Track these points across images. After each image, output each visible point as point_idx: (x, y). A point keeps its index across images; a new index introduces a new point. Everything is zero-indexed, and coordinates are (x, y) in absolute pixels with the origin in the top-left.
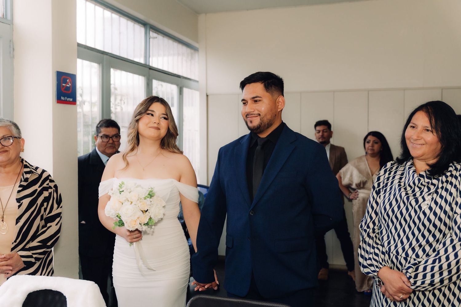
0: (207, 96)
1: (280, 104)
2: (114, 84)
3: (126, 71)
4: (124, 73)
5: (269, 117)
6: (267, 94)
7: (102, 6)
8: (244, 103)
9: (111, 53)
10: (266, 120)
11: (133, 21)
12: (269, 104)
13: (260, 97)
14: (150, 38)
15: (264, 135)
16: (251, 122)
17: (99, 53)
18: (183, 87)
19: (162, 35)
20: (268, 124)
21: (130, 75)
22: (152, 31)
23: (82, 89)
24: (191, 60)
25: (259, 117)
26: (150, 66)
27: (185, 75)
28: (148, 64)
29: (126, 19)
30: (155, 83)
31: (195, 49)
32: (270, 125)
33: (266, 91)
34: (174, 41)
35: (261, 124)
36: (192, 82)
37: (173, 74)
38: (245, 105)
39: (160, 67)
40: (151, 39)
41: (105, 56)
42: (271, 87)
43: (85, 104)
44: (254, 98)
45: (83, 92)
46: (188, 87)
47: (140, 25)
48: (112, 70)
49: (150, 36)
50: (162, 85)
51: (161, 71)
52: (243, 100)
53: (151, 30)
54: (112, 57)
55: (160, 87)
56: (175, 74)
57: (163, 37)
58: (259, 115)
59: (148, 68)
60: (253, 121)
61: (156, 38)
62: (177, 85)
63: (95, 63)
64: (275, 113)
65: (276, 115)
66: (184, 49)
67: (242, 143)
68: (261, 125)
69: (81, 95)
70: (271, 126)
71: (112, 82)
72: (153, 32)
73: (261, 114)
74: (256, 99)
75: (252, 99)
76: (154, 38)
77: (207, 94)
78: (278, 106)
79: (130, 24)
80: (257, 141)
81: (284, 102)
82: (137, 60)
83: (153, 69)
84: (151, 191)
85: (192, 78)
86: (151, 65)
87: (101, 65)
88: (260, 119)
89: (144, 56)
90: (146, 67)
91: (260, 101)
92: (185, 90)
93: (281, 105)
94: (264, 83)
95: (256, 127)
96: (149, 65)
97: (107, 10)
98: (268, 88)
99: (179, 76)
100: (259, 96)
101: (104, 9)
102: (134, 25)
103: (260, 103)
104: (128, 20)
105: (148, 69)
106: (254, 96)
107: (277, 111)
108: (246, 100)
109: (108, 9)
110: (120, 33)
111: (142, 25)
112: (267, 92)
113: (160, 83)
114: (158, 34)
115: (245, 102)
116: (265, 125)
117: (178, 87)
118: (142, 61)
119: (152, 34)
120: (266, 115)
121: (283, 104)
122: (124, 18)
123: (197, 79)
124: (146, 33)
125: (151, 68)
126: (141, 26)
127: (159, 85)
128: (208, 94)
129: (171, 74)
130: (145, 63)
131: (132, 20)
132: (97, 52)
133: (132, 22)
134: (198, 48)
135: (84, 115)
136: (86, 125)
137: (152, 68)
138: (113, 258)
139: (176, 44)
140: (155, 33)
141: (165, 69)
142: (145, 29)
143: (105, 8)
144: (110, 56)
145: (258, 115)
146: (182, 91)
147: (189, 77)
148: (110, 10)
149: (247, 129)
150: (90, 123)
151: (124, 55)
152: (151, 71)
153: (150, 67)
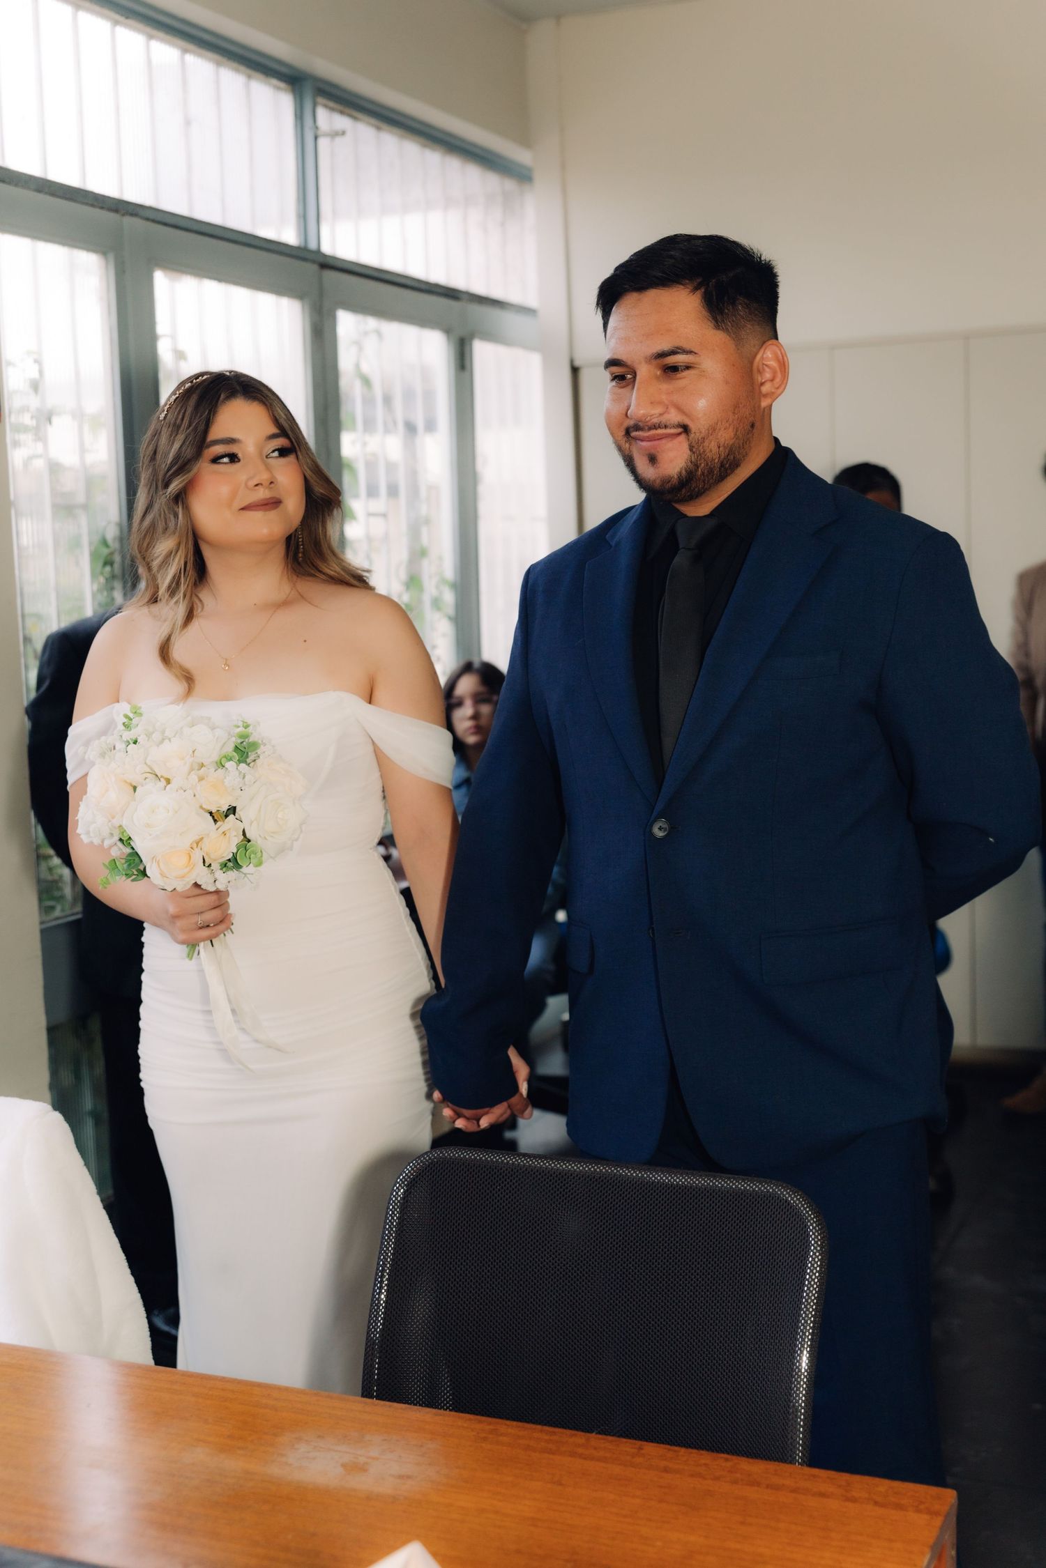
0: (575, 371)
1: (768, 375)
2: (173, 337)
3: (220, 279)
4: (212, 288)
5: (726, 436)
6: (717, 338)
7: (106, 12)
8: (619, 378)
9: (150, 208)
10: (713, 449)
11: (242, 68)
12: (727, 383)
13: (690, 352)
14: (316, 138)
15: (702, 508)
16: (653, 459)
17: (102, 208)
18: (472, 336)
19: (373, 121)
20: (722, 465)
21: (240, 296)
22: (326, 106)
23: (36, 361)
24: (503, 224)
25: (683, 437)
26: (325, 256)
27: (479, 289)
28: (312, 245)
29: (210, 60)
30: (347, 324)
31: (521, 175)
32: (728, 465)
33: (711, 324)
34: (425, 146)
35: (697, 466)
36: (508, 318)
37: (427, 283)
38: (624, 383)
39: (368, 256)
40: (323, 143)
41: (128, 221)
42: (733, 304)
43: (55, 420)
44: (662, 355)
45: (41, 372)
46: (490, 336)
47: (275, 82)
48: (160, 278)
49: (317, 128)
50: (379, 333)
51: (376, 274)
52: (612, 363)
53: (320, 100)
54: (154, 221)
55: (370, 344)
56: (437, 286)
57: (378, 128)
58: (685, 429)
59: (314, 262)
60: (659, 457)
61: (343, 133)
62: (448, 331)
63: (88, 250)
64: (751, 419)
65: (753, 426)
66: (471, 176)
67: (613, 544)
68: (697, 470)
69: (35, 386)
70: (732, 471)
71: (162, 327)
72: (332, 109)
73: (692, 426)
74: (672, 360)
75: (654, 362)
76: (337, 134)
77: (572, 361)
78: (762, 384)
79: (232, 80)
80: (673, 532)
81: (783, 365)
82: (267, 232)
83: (339, 265)
84: (244, 736)
85: (513, 297)
86: (326, 248)
87: (111, 256)
88: (691, 448)
89: (298, 216)
90: (304, 259)
91: (688, 368)
92: (482, 351)
93: (772, 380)
94: (703, 290)
95: (675, 481)
96: (318, 252)
97: (126, 26)
98: (722, 313)
99: (451, 294)
100: (687, 346)
101: (116, 23)
102: (247, 87)
103: (686, 378)
104: (218, 64)
105: (315, 267)
106: (665, 346)
107: (759, 406)
108: (629, 363)
109: (130, 22)
110: (188, 122)
111: (282, 85)
112: (717, 327)
113: (372, 323)
114: (355, 118)
115: (621, 372)
116: (711, 471)
117: (448, 338)
118: (290, 236)
119: (327, 118)
120: (713, 429)
121: (779, 375)
122: (200, 55)
123: (531, 301)
124: (299, 116)
125: (329, 265)
126: (278, 88)
127: (366, 333)
128: (577, 363)
129: (416, 285)
130: (303, 245)
131: (235, 65)
132: (92, 206)
133: (237, 70)
134: (530, 170)
135: (55, 468)
136: (65, 508)
137: (331, 262)
138: (139, 1019)
139: (434, 158)
140: (342, 113)
141: (392, 263)
142: (295, 98)
143: (117, 17)
144: (147, 219)
145: (680, 430)
146: (467, 355)
147: (496, 293)
148: (140, 26)
149: (634, 485)
150: (81, 499)
151: (208, 212)
152: (329, 275)
153: (321, 260)
